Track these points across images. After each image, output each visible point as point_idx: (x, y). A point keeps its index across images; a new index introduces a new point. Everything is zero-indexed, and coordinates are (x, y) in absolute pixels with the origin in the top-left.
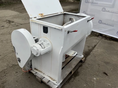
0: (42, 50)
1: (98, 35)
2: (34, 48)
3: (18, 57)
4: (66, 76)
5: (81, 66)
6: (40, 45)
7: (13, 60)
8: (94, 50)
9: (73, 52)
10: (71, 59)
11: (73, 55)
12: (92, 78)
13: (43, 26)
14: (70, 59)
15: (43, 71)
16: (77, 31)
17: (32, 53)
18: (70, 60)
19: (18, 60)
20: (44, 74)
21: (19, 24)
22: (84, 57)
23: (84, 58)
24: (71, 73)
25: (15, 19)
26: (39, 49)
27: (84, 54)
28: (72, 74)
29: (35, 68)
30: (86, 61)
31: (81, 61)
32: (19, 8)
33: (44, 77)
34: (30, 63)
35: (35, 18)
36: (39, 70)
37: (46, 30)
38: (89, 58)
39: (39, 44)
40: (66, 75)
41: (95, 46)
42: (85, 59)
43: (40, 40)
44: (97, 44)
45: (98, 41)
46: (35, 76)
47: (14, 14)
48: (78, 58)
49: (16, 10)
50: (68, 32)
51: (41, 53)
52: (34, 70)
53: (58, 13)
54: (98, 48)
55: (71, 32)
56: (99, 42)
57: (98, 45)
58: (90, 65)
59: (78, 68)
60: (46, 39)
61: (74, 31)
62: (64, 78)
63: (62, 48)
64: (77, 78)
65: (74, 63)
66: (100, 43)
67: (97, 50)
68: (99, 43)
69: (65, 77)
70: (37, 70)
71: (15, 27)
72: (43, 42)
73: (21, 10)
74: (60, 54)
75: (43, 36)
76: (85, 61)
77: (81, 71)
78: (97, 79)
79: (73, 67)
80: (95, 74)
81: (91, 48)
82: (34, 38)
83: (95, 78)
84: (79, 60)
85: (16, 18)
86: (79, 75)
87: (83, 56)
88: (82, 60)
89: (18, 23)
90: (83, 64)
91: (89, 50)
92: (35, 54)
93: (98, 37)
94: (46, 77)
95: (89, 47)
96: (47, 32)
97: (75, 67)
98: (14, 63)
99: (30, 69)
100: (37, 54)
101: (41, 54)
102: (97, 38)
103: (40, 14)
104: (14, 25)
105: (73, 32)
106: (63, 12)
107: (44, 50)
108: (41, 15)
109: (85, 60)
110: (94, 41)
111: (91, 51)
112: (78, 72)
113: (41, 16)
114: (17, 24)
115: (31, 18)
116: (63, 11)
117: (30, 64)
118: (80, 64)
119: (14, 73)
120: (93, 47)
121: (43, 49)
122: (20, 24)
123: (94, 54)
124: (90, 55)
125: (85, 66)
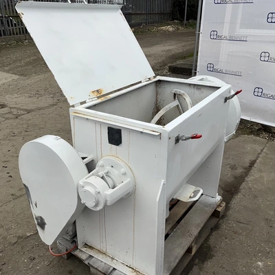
0: (109, 194)
1: (259, 130)
2: (87, 188)
3: (38, 215)
4: (177, 261)
5: (216, 227)
6: (102, 178)
7: (18, 223)
8: (249, 178)
9: (192, 189)
10: (186, 209)
11: (190, 197)
12: (253, 263)
13: (109, 128)
14: (184, 210)
15: (109, 252)
16: (201, 136)
17: (82, 202)
18: (182, 213)
19: (38, 224)
20: (113, 259)
21: (22, 112)
22: (224, 200)
23: (224, 204)
24: (189, 250)
25: (7, 97)
26: (101, 192)
27: (222, 192)
28: (193, 253)
29: (86, 244)
30: (230, 212)
31: (215, 214)
32: (15, 61)
33: (114, 269)
34: (71, 228)
36: (98, 247)
37: (116, 136)
38: (237, 200)
39: (99, 176)
40: (176, 258)
41: (252, 163)
42: (226, 206)
44: (258, 157)
45: (258, 148)
46: (88, 267)
47: (4, 81)
48: (207, 205)
49: (6, 68)
50: (177, 140)
51: (106, 201)
52: (84, 249)
53: (140, 82)
54: (260, 171)
55: (185, 140)
56: (262, 150)
57: (260, 162)
58: (243, 225)
59: (209, 236)
60: (116, 160)
61: (193, 138)
62: (172, 268)
63: (164, 184)
64: (209, 264)
65: (196, 222)
66: (267, 154)
67: (257, 176)
68: (263, 154)
69: (175, 265)
70: (91, 247)
71: (11, 121)
72: (108, 168)
73: (21, 66)
74: (158, 200)
75: (107, 154)
76: (227, 213)
77: (220, 243)
78: (266, 266)
79: (195, 232)
80: (260, 251)
81: (239, 171)
82: (83, 158)
83: (261, 261)
84: (210, 211)
85: (12, 94)
86: (213, 256)
87: (219, 198)
88: (219, 209)
89: (18, 109)
90: (221, 221)
91: (236, 178)
92: (90, 204)
93: (258, 135)
94: (119, 267)
95: (233, 168)
96: (121, 143)
97: (200, 233)
98: (20, 232)
99: (72, 246)
100: (97, 205)
101: (108, 204)
102: (254, 138)
103: (93, 92)
104: (7, 116)
105: (189, 138)
106: (154, 77)
107: (114, 192)
108: (96, 93)
109: (227, 208)
110: (249, 147)
111: (240, 179)
112: (209, 248)
113: (98, 98)
114: (15, 111)
115: (73, 106)
117: (71, 233)
118: (214, 221)
119: (24, 262)
120: (245, 168)
121: (111, 191)
122: (26, 110)
123: (250, 189)
124: (240, 194)
125: (228, 228)
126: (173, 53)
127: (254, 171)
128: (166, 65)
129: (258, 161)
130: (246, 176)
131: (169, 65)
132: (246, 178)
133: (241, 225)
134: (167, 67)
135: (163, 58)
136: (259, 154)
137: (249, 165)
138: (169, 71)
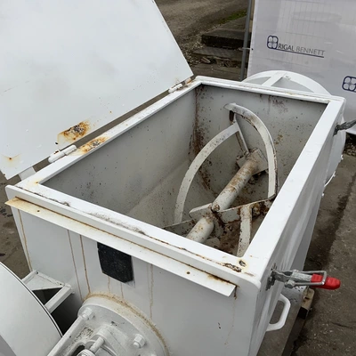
5: (302, 338)
35: (38, 167)
41: (343, 203)
43: (85, 313)
44: (350, 191)
45: (348, 175)
53: (167, 93)
58: (345, 331)
67: (354, 227)
88: (305, 306)
103: (65, 133)
106: (193, 78)
108: (72, 135)
111: (328, 236)
115: (16, 179)
116: (187, 72)
123: (347, 253)
124: (331, 265)
125: (321, 339)
126: (206, 13)
127: (347, 217)
128: (197, 32)
129: (350, 199)
130: (337, 228)
131: (202, 33)
132: (337, 233)
133: (342, 330)
134: (198, 36)
135: (192, 22)
136: (351, 184)
137: (337, 206)
138: (202, 42)
